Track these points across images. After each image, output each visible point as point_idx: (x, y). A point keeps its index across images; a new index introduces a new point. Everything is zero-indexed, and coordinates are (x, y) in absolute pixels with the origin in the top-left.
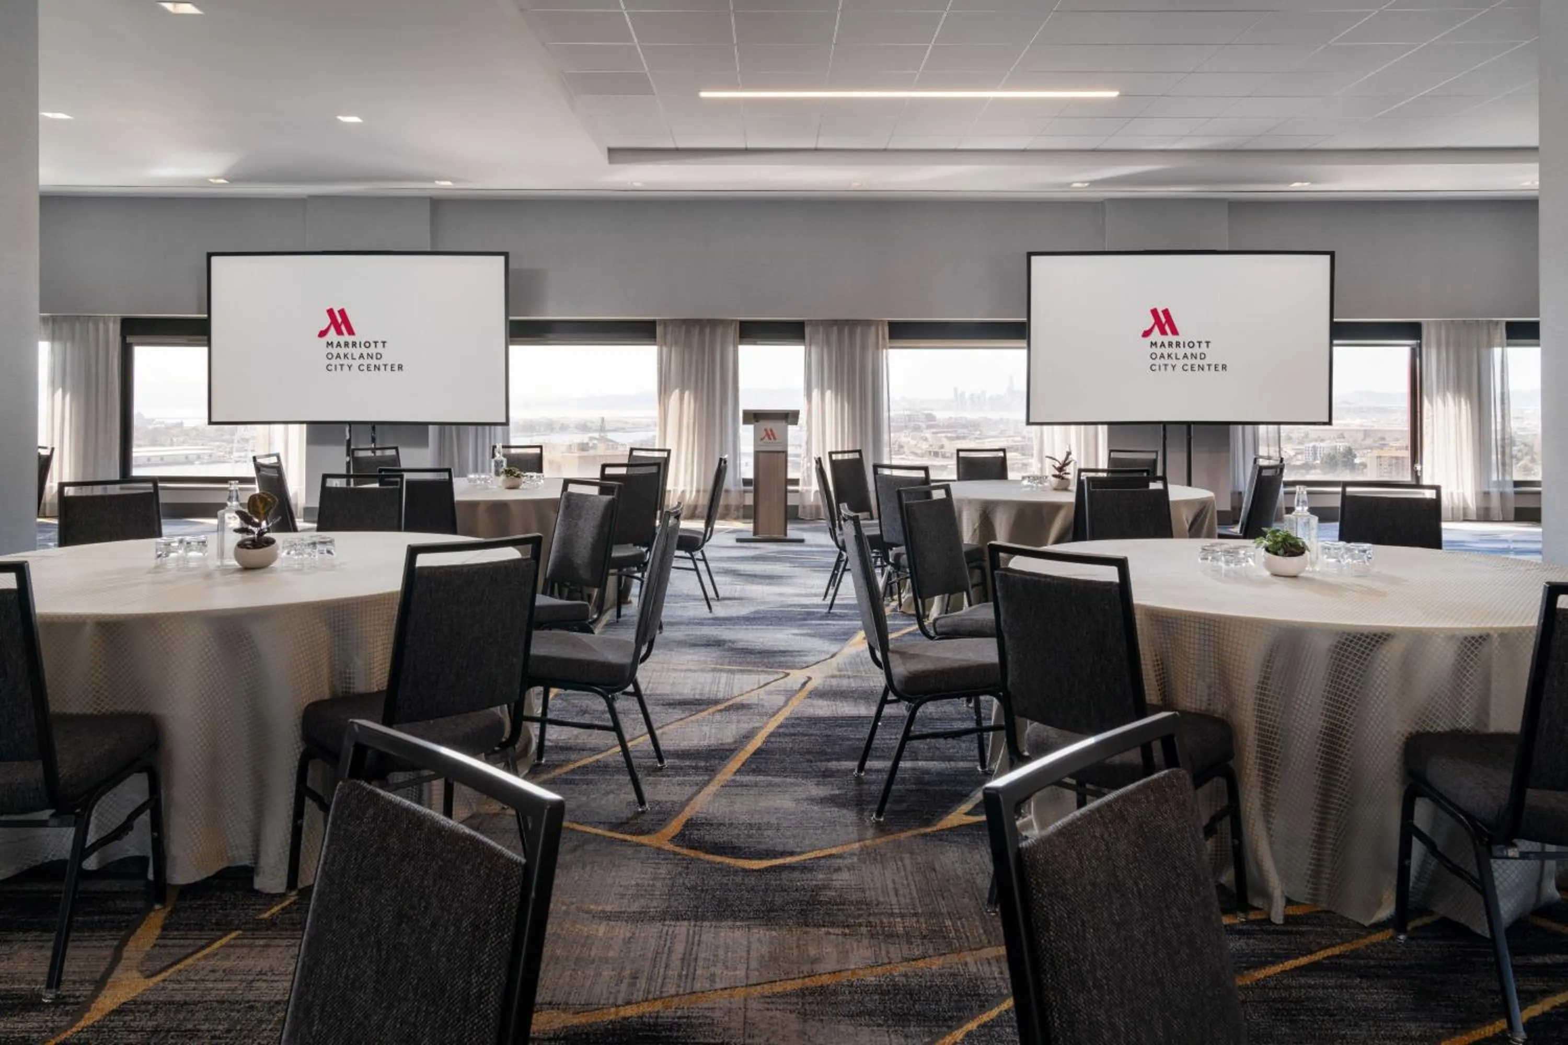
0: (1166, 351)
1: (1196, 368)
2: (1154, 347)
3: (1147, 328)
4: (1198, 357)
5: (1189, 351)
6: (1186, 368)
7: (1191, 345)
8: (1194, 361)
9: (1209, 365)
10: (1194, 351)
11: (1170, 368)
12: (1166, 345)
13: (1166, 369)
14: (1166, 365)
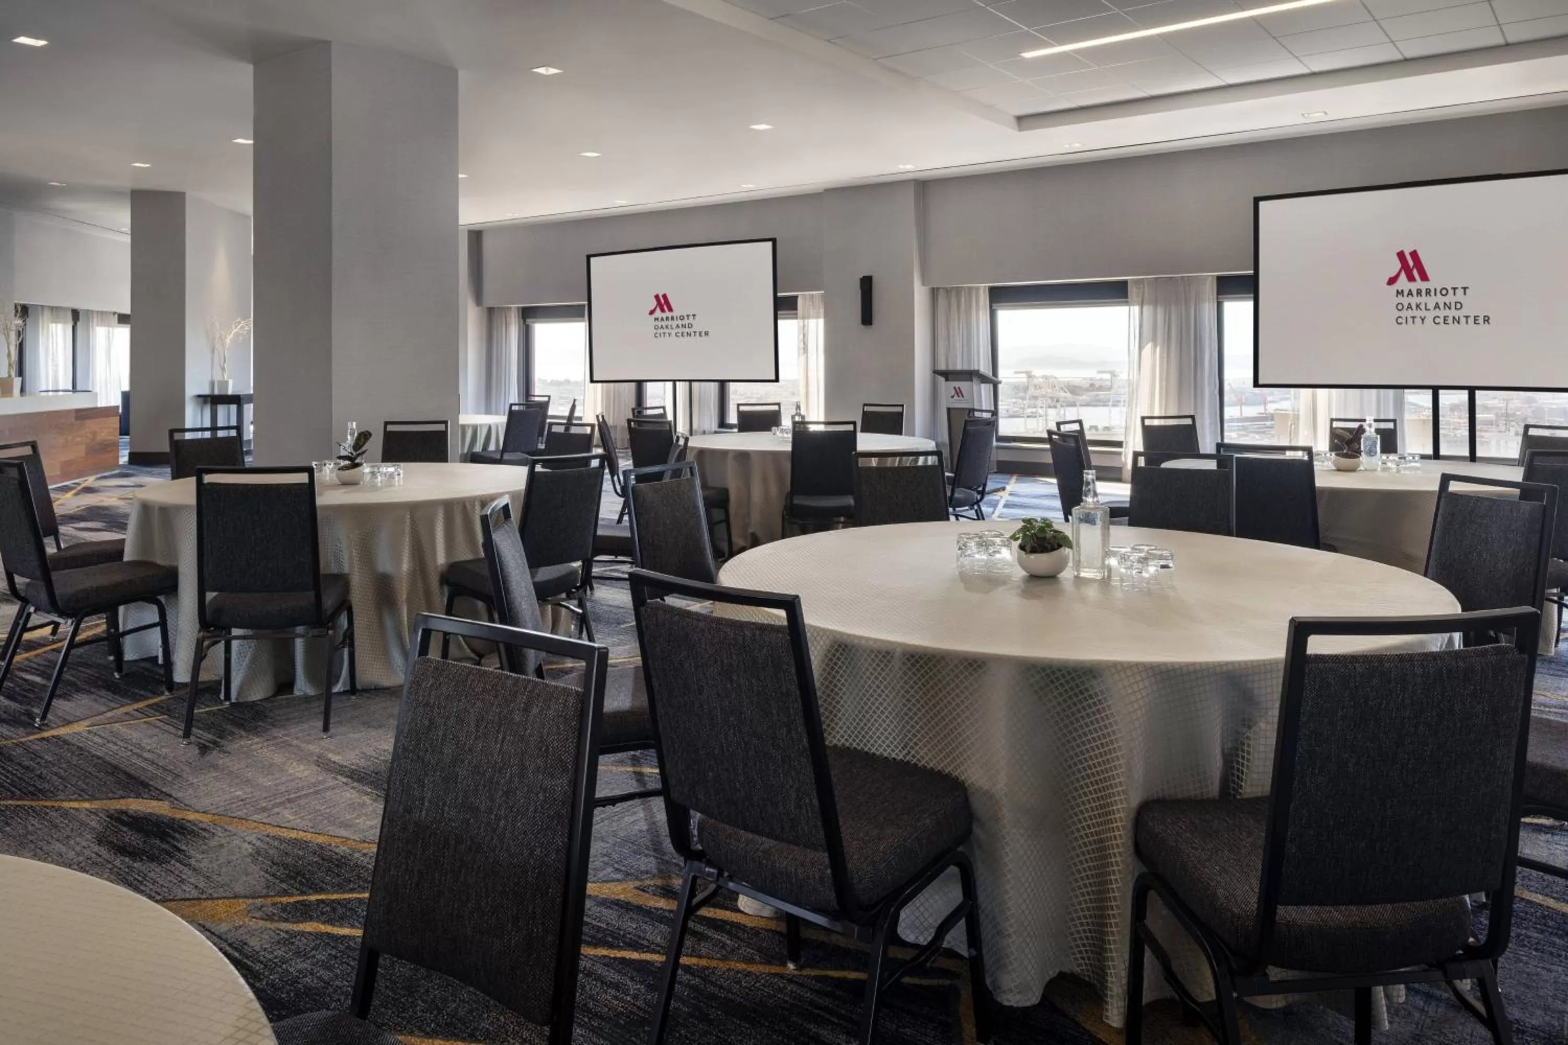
0: (1414, 300)
1: (1450, 320)
2: (1400, 296)
3: (1393, 274)
4: (1453, 306)
5: (1441, 300)
6: (1437, 320)
7: (1444, 292)
8: (1447, 312)
9: (1467, 317)
10: (1447, 299)
11: (1418, 320)
12: (1415, 293)
13: (1413, 322)
14: (1413, 318)
